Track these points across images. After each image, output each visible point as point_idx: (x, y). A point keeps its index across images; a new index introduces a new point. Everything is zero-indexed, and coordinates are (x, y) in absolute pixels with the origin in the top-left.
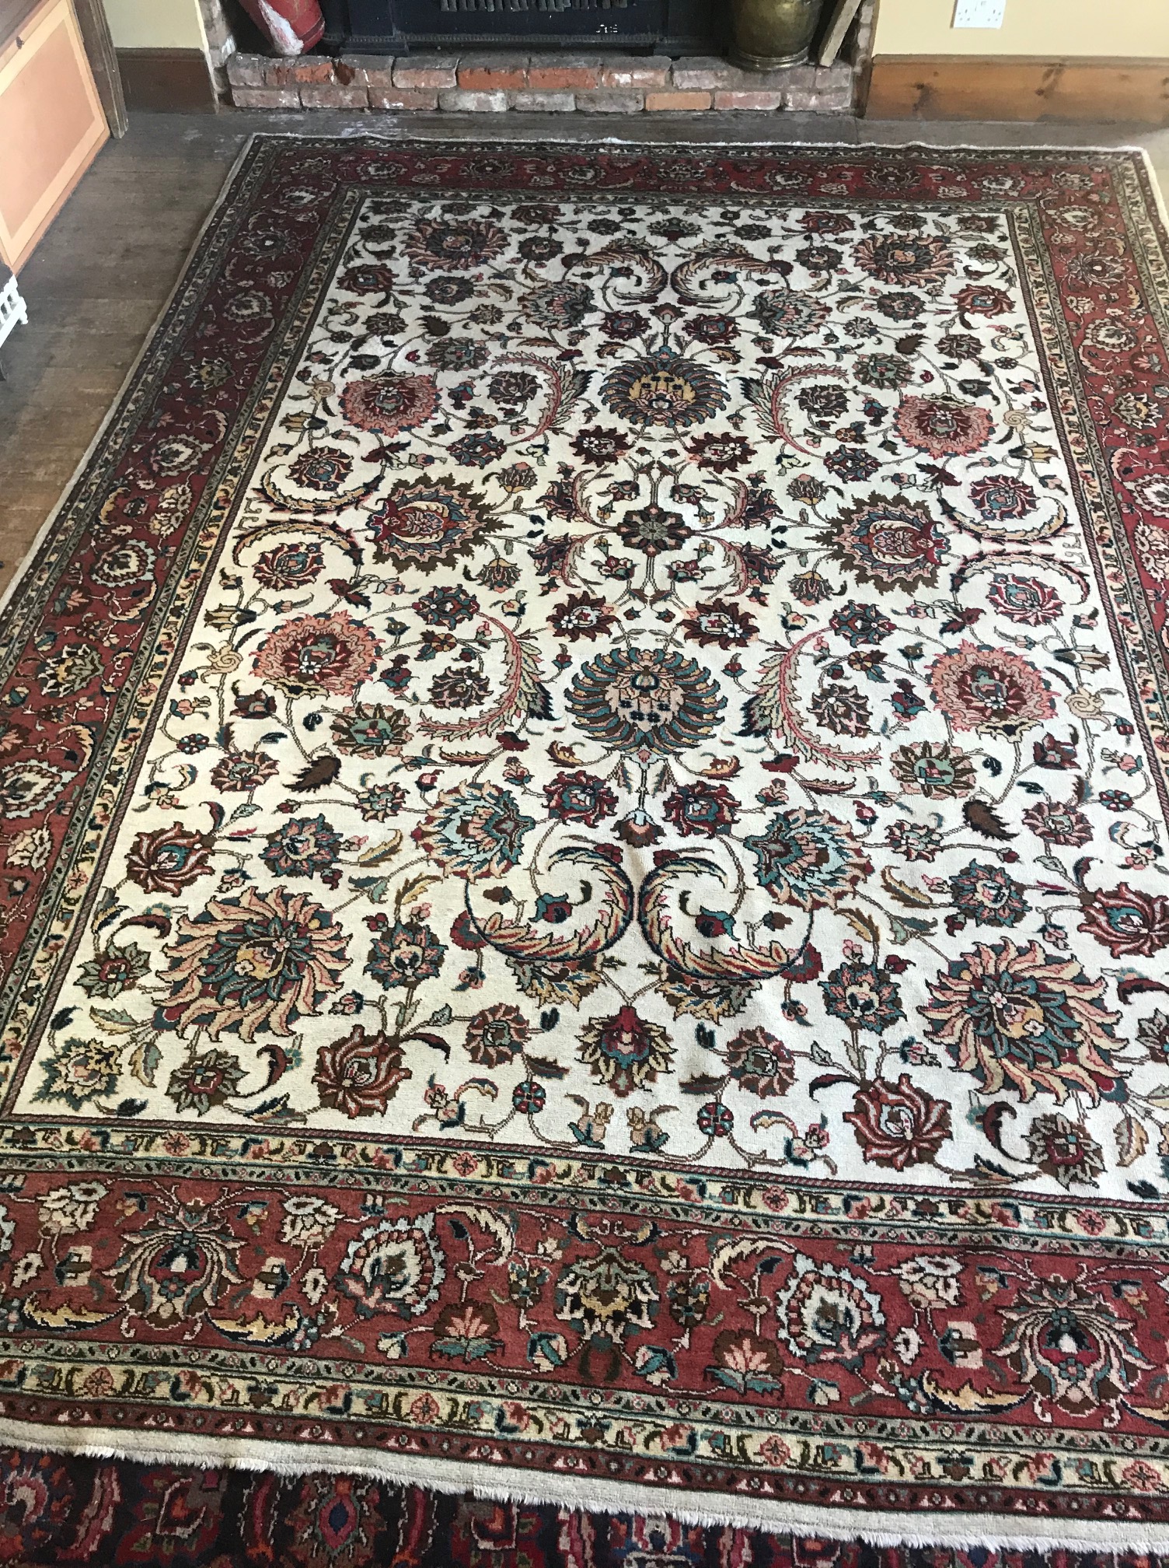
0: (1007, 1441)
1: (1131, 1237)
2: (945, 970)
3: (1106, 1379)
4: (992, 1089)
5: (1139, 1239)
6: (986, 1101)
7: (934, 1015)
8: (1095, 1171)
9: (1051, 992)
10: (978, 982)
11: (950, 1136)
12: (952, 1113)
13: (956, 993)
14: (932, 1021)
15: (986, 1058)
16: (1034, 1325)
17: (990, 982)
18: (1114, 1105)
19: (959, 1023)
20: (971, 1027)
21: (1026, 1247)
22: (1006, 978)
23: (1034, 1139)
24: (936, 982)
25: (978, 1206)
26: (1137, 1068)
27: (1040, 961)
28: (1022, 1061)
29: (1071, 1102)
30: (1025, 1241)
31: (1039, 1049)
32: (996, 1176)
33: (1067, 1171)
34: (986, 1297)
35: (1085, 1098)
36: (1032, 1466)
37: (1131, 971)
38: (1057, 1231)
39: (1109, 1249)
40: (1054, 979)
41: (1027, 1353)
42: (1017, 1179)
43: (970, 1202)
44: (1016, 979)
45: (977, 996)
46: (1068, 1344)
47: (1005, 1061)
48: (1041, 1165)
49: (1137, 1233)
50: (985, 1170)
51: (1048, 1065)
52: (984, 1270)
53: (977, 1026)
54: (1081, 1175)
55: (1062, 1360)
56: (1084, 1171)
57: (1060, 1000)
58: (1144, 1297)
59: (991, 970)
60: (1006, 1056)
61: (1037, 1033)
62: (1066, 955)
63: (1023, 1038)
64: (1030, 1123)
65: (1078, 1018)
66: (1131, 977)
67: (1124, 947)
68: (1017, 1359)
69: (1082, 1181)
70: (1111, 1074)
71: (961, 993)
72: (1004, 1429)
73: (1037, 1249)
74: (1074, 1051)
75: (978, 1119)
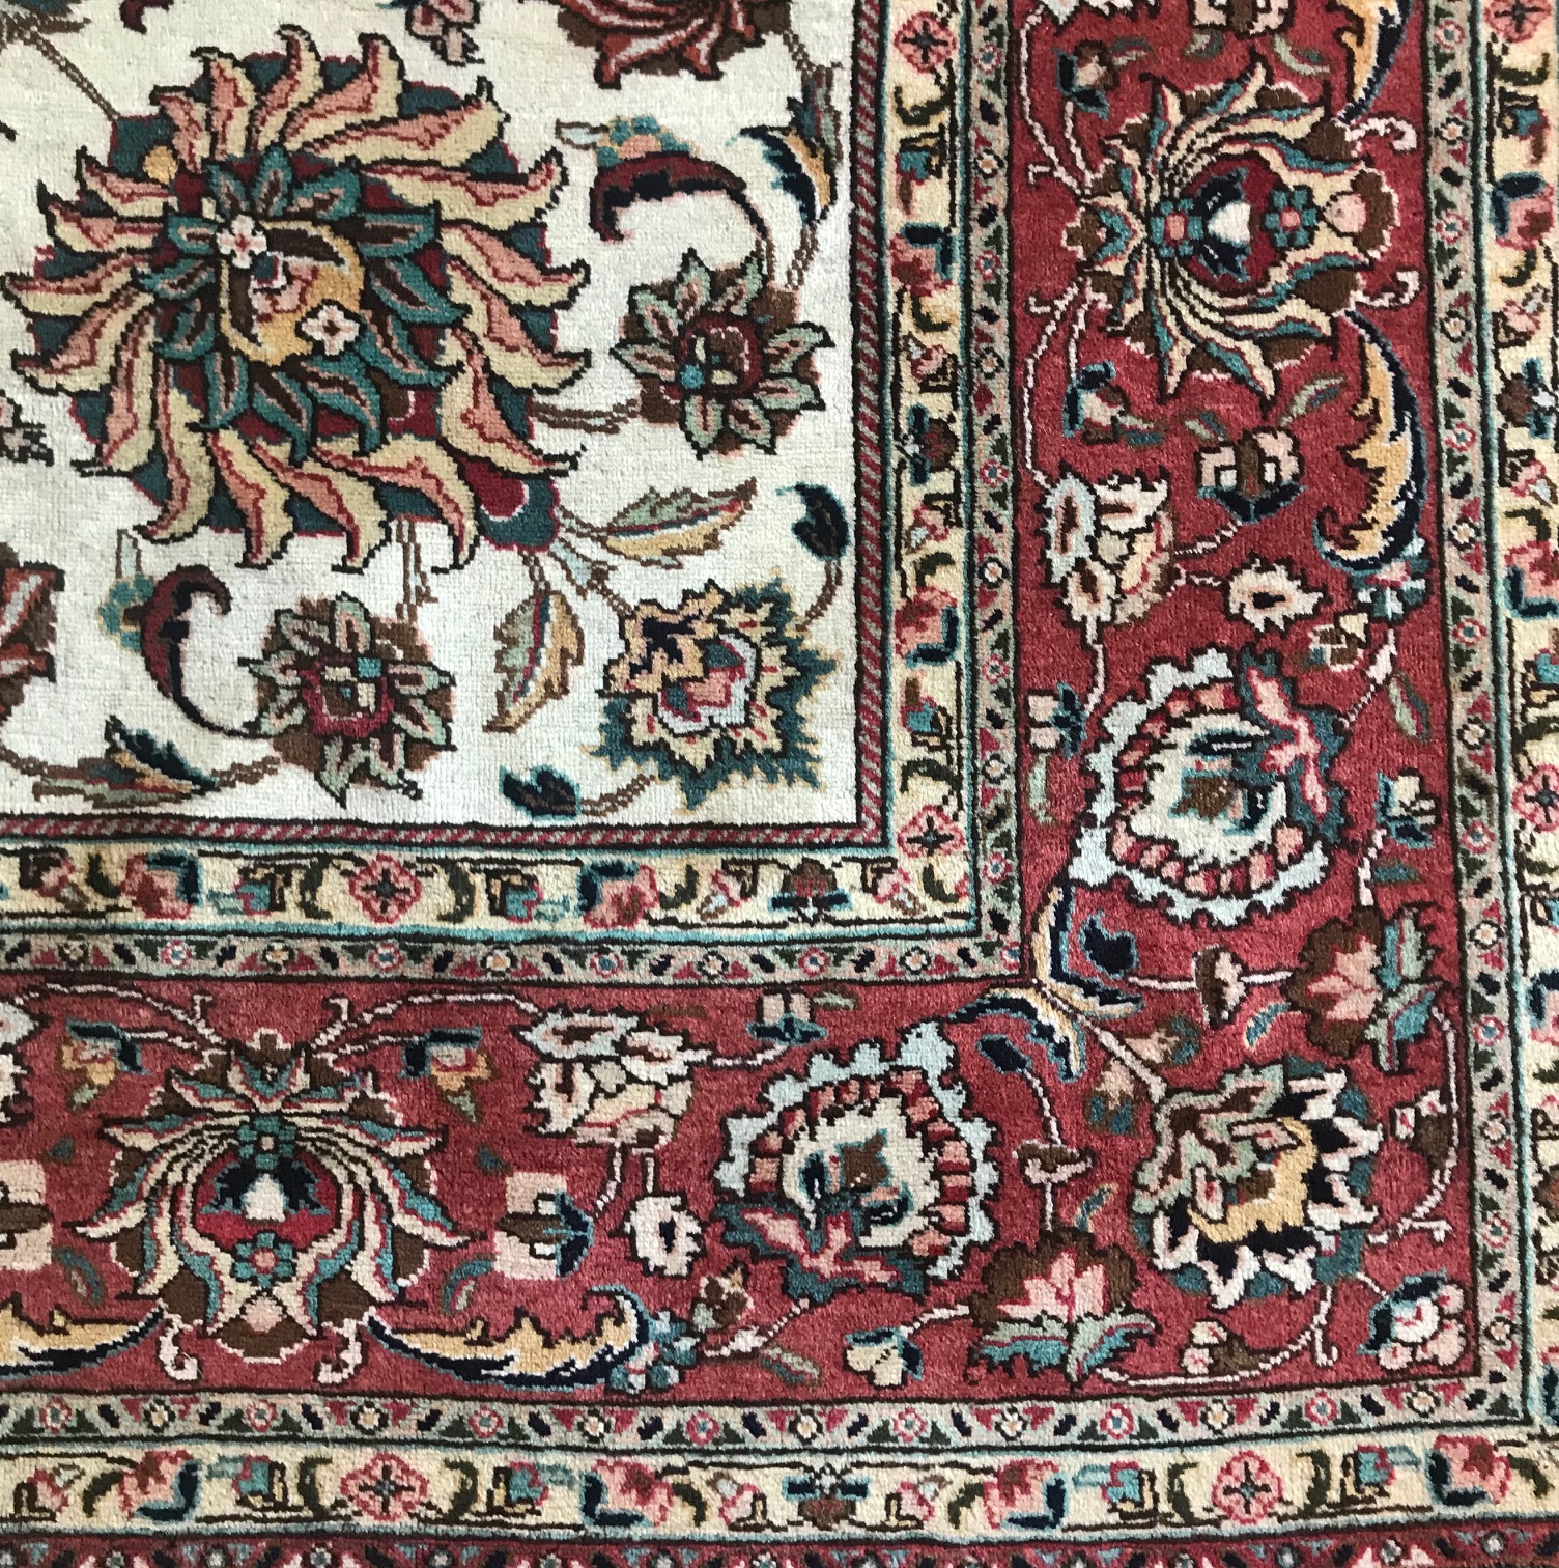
0: (81, 1430)
1: (482, 921)
2: (100, 150)
3: (344, 1275)
4: (180, 525)
5: (499, 926)
6: (158, 562)
7: (50, 303)
8: (419, 751)
9: (400, 207)
10: (191, 185)
11: (48, 670)
12: (62, 602)
13: (125, 224)
14: (38, 323)
15: (178, 432)
16: (192, 1157)
17: (226, 184)
18: (512, 556)
19: (115, 326)
20: (150, 336)
21: (207, 966)
22: (276, 171)
23: (271, 668)
24: (68, 191)
25: (95, 862)
26: (594, 442)
27: (385, 104)
28: (276, 434)
29: (393, 554)
30: (202, 950)
31: (331, 396)
32: (155, 777)
33: (345, 755)
34: (84, 1096)
35: (433, 541)
36: (131, 1482)
37: (644, 126)
38: (293, 917)
39: (416, 956)
40: (412, 166)
41: (162, 1226)
42: (206, 786)
43: (78, 853)
44: (307, 168)
45: (182, 233)
46: (266, 1200)
47: (230, 440)
48: (279, 740)
49: (498, 908)
50: (128, 760)
51: (346, 446)
52: (84, 1033)
53: (167, 331)
54: (377, 766)
55: (241, 1237)
56: (387, 755)
57: (421, 230)
58: (481, 1071)
59: (235, 146)
60: (233, 423)
61: (335, 346)
62: (462, 82)
63: (291, 364)
64: (264, 624)
65: (461, 292)
66: (639, 146)
67: (639, 47)
68: (135, 1244)
69: (378, 782)
70: (520, 464)
71: (135, 224)
72: (76, 1403)
73: (230, 968)
74: (430, 395)
75: (131, 615)
